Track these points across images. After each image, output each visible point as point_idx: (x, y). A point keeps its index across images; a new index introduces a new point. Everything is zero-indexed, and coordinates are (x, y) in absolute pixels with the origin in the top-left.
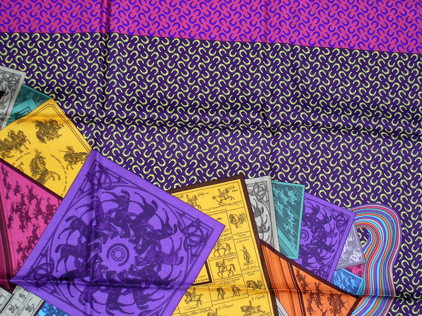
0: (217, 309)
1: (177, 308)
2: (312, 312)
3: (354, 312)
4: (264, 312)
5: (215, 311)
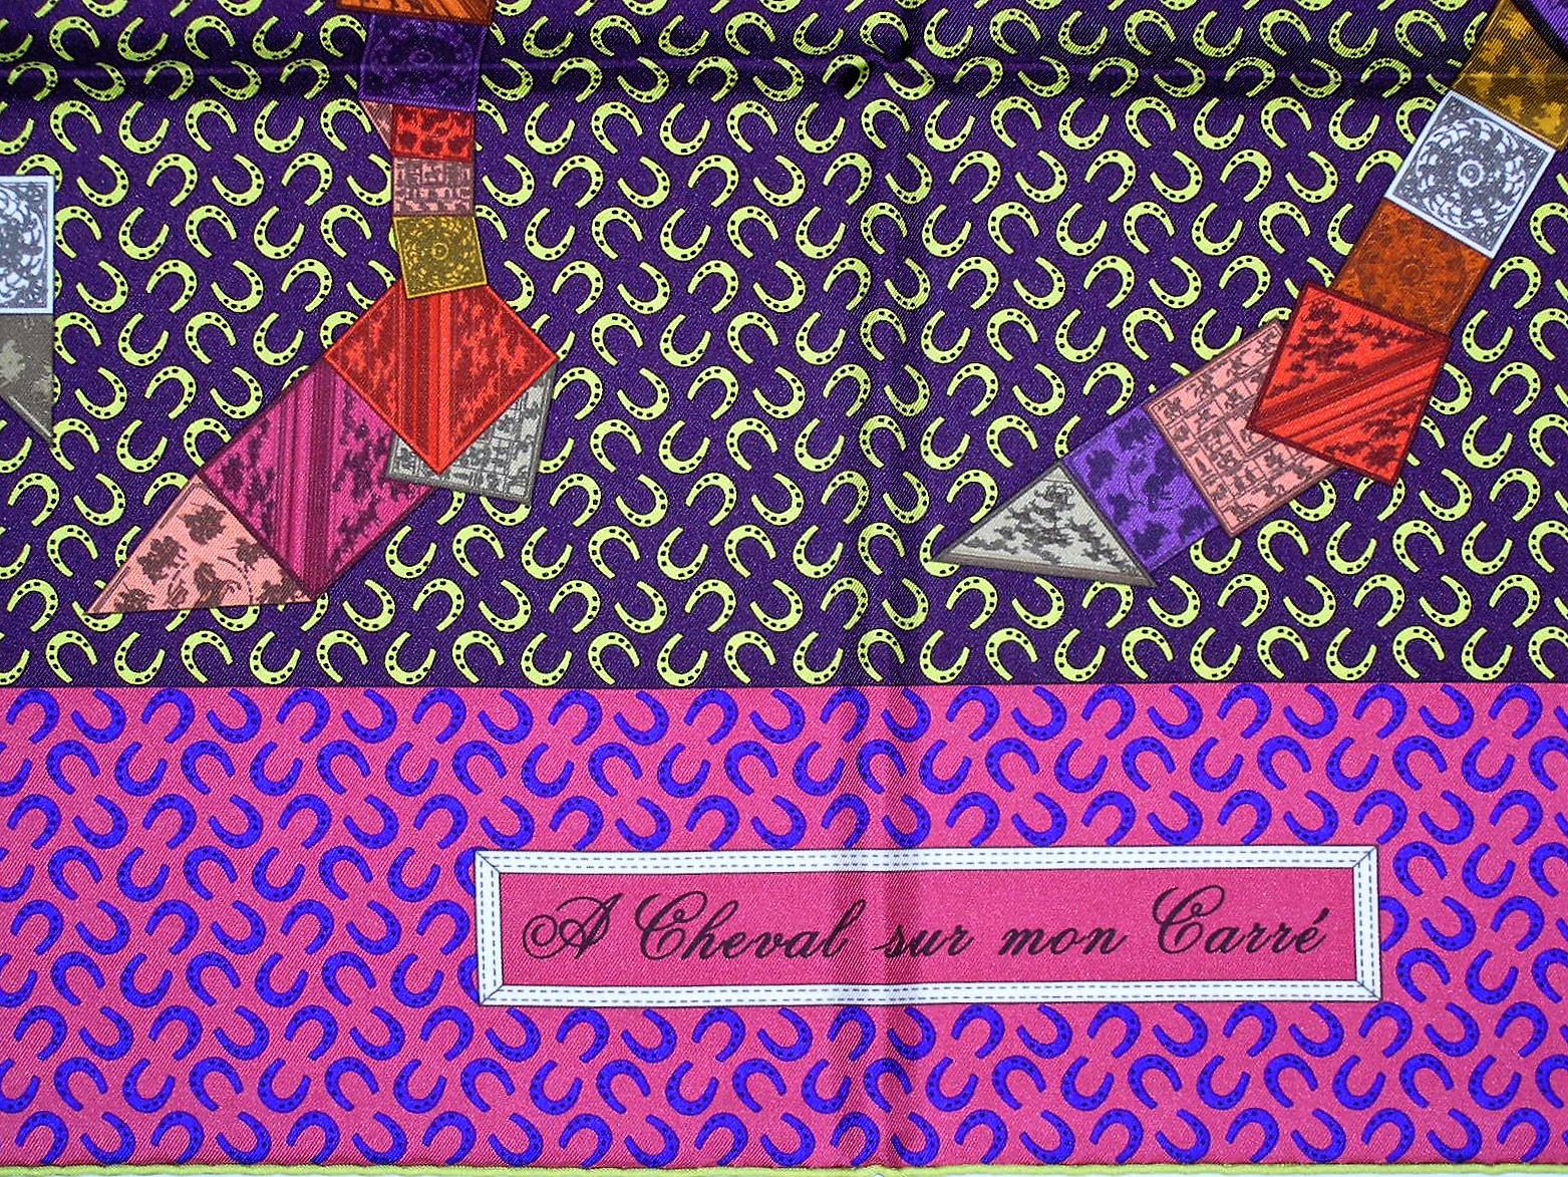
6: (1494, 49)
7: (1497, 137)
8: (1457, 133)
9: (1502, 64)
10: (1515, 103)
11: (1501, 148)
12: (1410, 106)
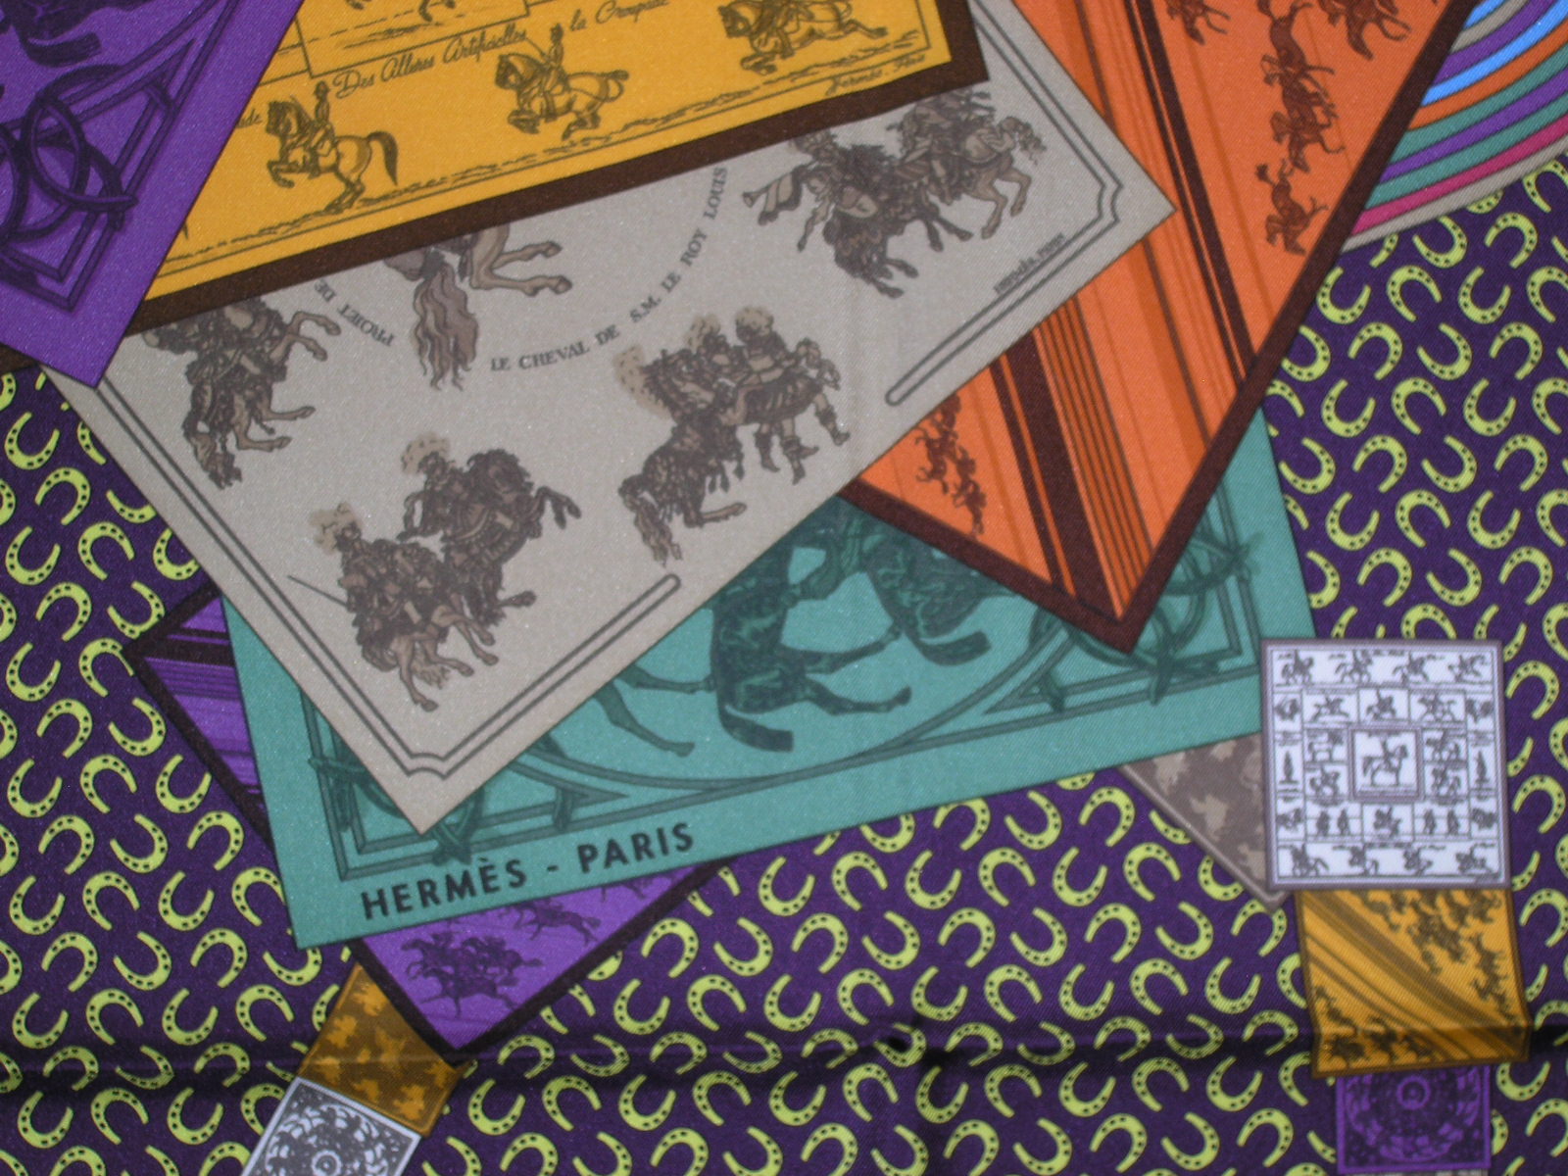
0: (557, 33)
1: (291, 37)
2: (1200, 23)
3: (1477, 13)
4: (881, 32)
5: (546, 45)
6: (346, 1026)
7: (353, 1124)
8: (311, 1119)
9: (354, 1044)
10: (371, 1087)
11: (359, 1136)
12: (255, 1094)
